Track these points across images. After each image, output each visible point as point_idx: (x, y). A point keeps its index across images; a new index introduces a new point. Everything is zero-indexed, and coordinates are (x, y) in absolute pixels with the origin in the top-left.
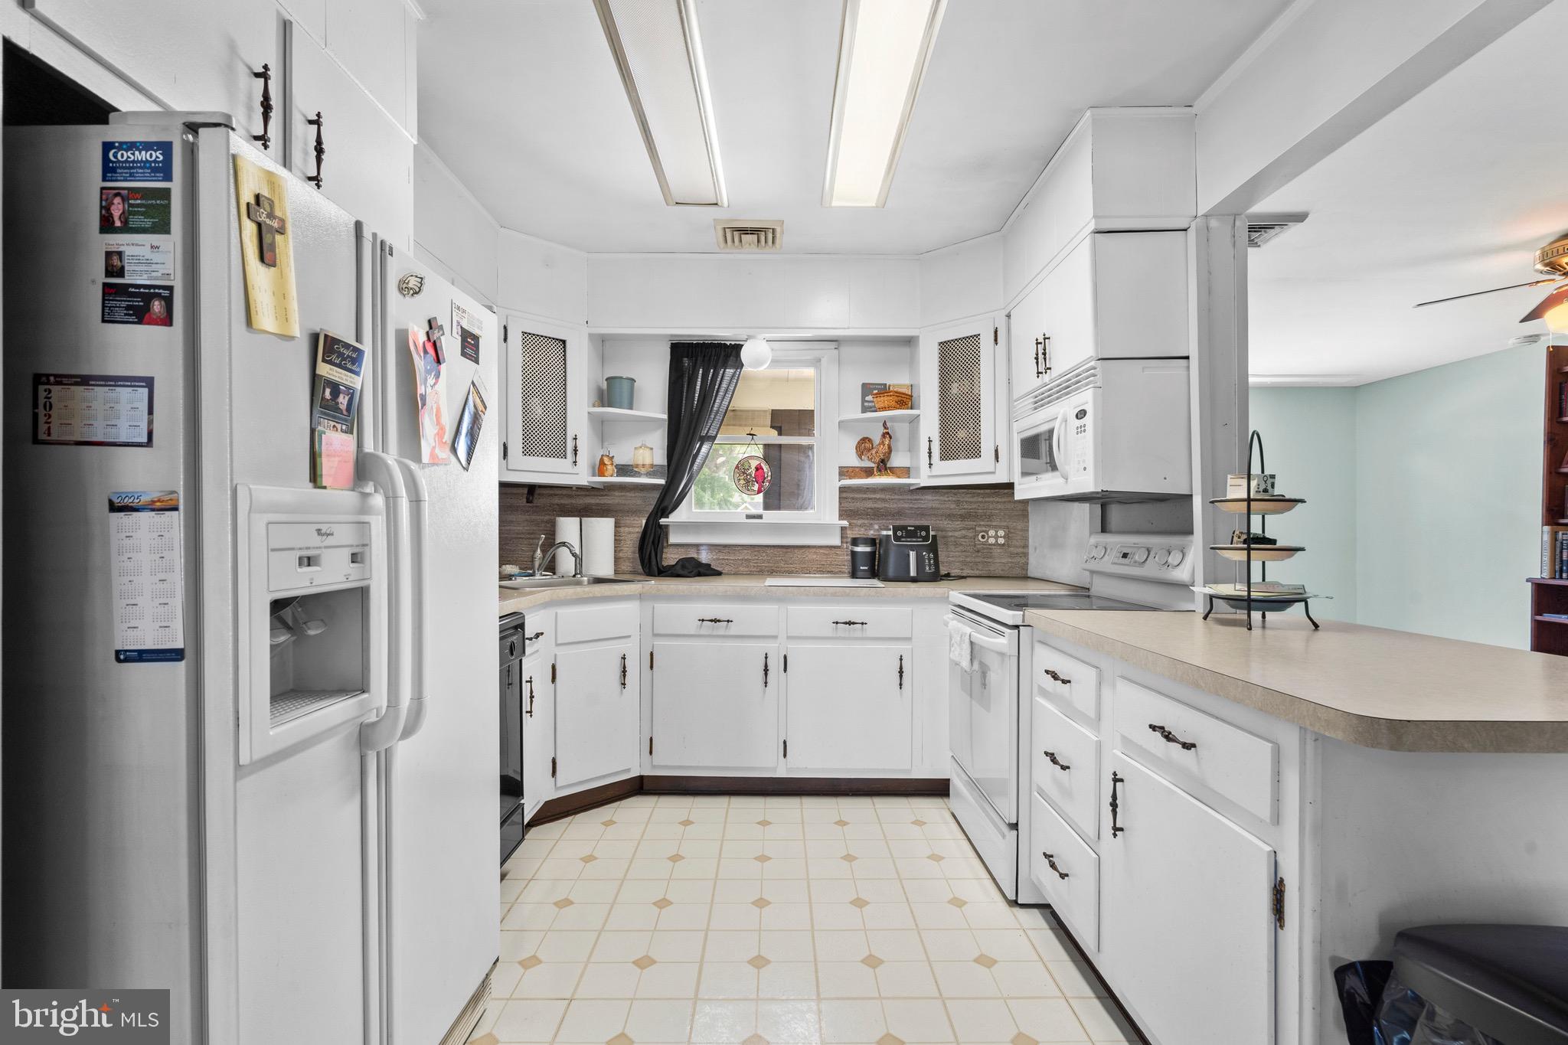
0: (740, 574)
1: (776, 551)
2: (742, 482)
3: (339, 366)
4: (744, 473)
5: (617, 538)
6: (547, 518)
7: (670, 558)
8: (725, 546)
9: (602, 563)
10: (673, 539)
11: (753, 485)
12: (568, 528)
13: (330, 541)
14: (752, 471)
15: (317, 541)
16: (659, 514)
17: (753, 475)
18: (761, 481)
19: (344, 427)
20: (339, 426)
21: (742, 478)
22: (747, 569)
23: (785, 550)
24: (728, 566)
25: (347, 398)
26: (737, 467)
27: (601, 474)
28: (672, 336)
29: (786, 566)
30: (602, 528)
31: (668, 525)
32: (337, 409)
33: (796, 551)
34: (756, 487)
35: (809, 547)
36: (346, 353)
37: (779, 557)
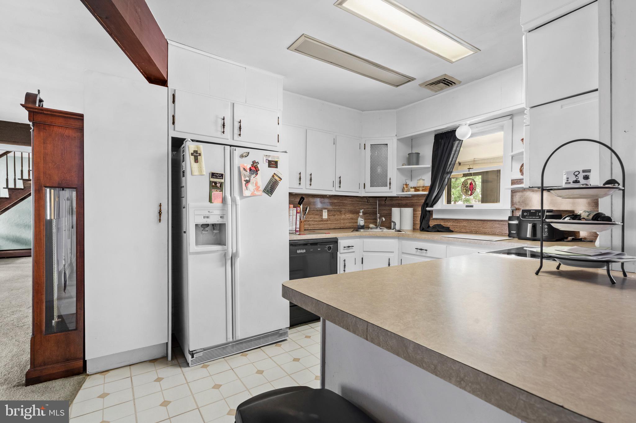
0: (462, 232)
1: (478, 222)
2: (464, 191)
3: (216, 178)
4: (465, 187)
5: (414, 216)
6: (389, 208)
7: (432, 223)
8: (456, 220)
9: (407, 225)
10: (434, 216)
11: (469, 192)
12: (396, 211)
13: (212, 214)
14: (468, 185)
15: (208, 213)
16: (425, 206)
17: (469, 187)
18: (471, 189)
19: (220, 190)
20: (218, 190)
21: (465, 189)
22: (465, 230)
23: (483, 222)
24: (457, 229)
25: (220, 184)
26: (463, 184)
27: (403, 192)
28: (435, 131)
29: (483, 229)
30: (408, 212)
31: (433, 211)
32: (217, 187)
33: (488, 222)
34: (470, 193)
35: (495, 221)
36: (217, 175)
37: (480, 225)
